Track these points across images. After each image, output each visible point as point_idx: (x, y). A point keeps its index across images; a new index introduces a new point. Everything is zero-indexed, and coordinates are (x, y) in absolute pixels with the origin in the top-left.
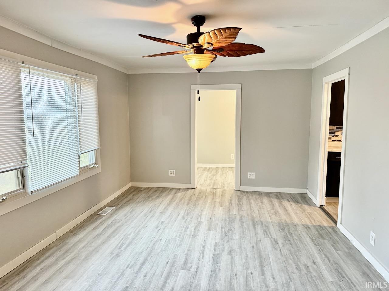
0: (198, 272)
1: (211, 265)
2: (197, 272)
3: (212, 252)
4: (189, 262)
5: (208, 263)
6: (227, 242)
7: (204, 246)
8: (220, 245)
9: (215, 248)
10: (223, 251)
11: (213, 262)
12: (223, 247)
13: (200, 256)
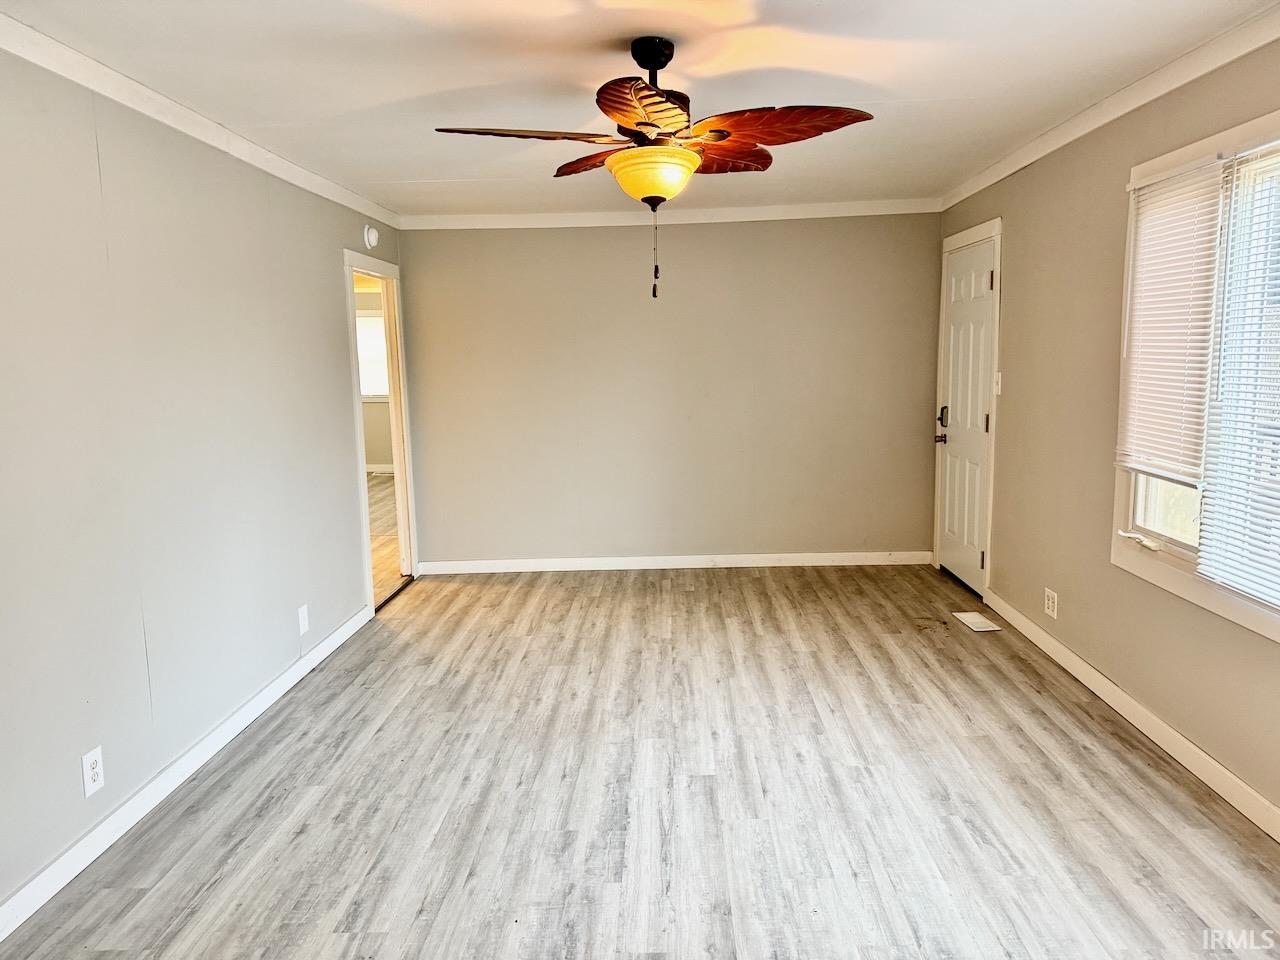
0: (667, 773)
1: (631, 794)
2: (670, 774)
3: (631, 838)
4: (701, 799)
5: (641, 799)
6: (572, 886)
7: (664, 860)
8: (604, 868)
9: (622, 854)
10: (592, 846)
11: (627, 803)
12: (590, 862)
13: (672, 820)
